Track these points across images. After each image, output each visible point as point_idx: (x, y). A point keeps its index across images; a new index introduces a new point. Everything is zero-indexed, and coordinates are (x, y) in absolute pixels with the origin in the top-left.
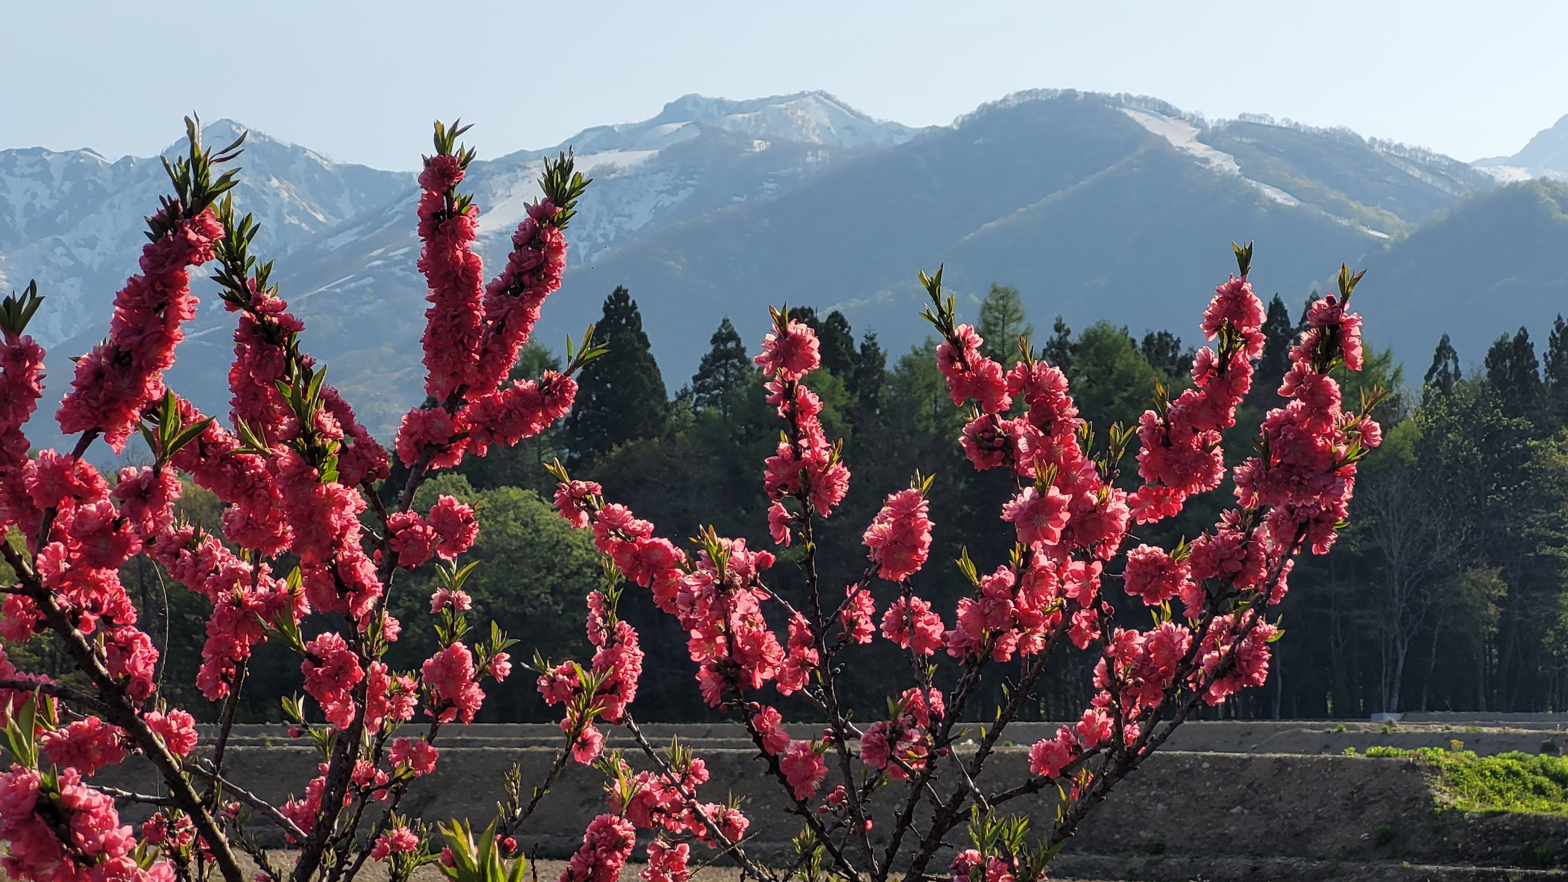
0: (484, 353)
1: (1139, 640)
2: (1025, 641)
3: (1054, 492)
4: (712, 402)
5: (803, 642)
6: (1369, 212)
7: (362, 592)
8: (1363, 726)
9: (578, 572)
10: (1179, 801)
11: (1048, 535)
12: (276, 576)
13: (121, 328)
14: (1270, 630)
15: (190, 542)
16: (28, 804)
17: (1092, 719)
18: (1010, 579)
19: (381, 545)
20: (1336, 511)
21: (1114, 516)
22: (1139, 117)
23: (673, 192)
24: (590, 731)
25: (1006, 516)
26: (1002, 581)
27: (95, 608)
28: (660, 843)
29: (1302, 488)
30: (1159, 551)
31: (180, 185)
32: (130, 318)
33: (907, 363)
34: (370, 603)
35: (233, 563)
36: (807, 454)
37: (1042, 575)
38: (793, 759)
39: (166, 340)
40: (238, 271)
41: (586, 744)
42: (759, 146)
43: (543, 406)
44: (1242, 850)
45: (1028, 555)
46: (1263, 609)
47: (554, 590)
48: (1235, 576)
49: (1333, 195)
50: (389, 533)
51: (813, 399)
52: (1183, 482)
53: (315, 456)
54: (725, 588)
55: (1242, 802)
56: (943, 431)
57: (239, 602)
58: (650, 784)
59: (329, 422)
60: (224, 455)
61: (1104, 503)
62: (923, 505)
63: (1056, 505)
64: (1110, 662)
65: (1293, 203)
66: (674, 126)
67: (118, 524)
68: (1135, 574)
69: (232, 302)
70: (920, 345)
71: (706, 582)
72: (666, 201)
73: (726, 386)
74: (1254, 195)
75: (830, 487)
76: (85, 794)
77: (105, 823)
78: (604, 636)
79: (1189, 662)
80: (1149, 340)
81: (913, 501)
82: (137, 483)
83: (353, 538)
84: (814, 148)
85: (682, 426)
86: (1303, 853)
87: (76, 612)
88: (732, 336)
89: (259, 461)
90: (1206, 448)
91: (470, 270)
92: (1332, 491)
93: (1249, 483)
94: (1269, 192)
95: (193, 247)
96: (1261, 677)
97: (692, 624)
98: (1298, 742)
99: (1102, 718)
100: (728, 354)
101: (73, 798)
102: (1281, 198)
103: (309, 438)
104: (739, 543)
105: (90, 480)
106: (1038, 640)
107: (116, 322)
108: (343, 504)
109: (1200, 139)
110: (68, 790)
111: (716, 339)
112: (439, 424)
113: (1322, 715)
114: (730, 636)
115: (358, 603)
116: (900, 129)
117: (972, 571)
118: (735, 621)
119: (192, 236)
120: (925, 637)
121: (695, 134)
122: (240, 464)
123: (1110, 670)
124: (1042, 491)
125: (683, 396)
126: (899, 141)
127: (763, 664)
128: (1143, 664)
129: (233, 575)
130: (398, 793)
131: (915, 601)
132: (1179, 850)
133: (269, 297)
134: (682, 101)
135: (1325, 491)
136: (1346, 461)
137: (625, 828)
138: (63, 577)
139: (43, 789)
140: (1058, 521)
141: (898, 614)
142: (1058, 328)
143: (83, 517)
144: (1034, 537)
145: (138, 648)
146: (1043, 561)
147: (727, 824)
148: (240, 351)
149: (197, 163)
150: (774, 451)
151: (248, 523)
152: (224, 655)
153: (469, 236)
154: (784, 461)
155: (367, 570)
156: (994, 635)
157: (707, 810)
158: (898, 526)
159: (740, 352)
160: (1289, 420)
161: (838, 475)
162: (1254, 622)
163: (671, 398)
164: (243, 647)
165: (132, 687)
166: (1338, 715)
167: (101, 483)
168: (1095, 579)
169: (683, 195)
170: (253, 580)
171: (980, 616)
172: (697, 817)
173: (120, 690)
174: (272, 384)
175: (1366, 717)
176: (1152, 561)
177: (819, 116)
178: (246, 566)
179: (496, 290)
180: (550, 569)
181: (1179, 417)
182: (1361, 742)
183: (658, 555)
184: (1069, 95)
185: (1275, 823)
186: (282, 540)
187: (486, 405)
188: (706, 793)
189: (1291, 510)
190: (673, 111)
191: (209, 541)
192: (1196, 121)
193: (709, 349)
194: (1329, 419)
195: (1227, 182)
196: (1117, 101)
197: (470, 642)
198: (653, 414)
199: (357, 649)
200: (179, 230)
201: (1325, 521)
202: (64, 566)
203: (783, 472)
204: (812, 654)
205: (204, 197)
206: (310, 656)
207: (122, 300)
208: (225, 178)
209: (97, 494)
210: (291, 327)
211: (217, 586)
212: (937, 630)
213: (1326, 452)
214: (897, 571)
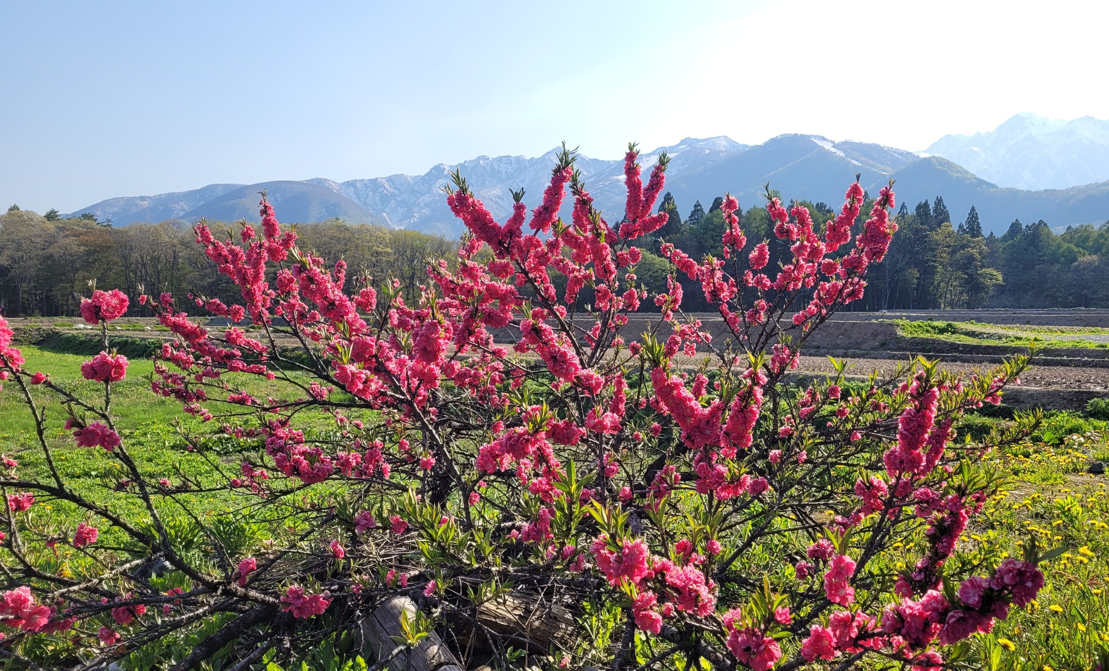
0: (643, 207)
1: (827, 285)
2: (796, 285)
3: (806, 243)
4: (694, 224)
5: (732, 285)
6: (882, 167)
7: (611, 273)
8: (877, 313)
9: (657, 271)
10: (824, 334)
11: (804, 255)
12: (585, 270)
13: (546, 201)
14: (864, 283)
15: (561, 261)
16: (530, 328)
17: (810, 308)
18: (792, 267)
19: (615, 261)
20: (884, 249)
21: (822, 250)
22: (816, 141)
23: (683, 165)
24: (669, 312)
25: (791, 250)
26: (790, 268)
27: (540, 277)
28: (688, 343)
29: (876, 242)
30: (831, 261)
31: (561, 160)
32: (548, 197)
33: (748, 212)
34: (613, 276)
35: (574, 266)
36: (734, 233)
37: (802, 266)
38: (731, 318)
39: (558, 203)
40: (575, 185)
41: (668, 316)
42: (707, 151)
43: (659, 221)
44: (842, 348)
45: (798, 261)
46: (861, 277)
47: (650, 276)
48: (856, 267)
49: (871, 162)
50: (617, 257)
51: (736, 218)
52: (839, 241)
53: (599, 235)
54: (713, 270)
55: (842, 334)
56: (758, 231)
57: (576, 277)
58: (685, 327)
59: (602, 226)
60: (572, 237)
61: (819, 246)
62: (767, 247)
63: (806, 246)
64: (819, 291)
65: (860, 165)
66: (683, 146)
67: (547, 254)
68: (824, 267)
69: (574, 193)
70: (752, 207)
71: (708, 268)
72: (681, 167)
73: (698, 219)
74: (850, 162)
75: (741, 242)
76: (545, 326)
77: (550, 333)
78: (672, 286)
79: (841, 291)
80: (817, 205)
81: (764, 246)
82: (552, 242)
83: (609, 258)
84: (723, 152)
85: (685, 231)
86: (859, 349)
87: (535, 278)
88: (699, 205)
89: (582, 238)
90: (845, 231)
91: (639, 184)
92: (884, 243)
93: (860, 241)
94: (853, 161)
95: (565, 177)
96: (861, 296)
97: (703, 280)
98: (858, 318)
99: (813, 308)
100: (699, 210)
101: (541, 327)
102: (856, 163)
103: (597, 230)
104: (715, 258)
105: (539, 242)
106: (800, 284)
107: (545, 199)
108: (606, 248)
109: (833, 147)
110: (540, 325)
111: (695, 206)
112: (631, 227)
113: (864, 310)
114: (714, 284)
115: (610, 276)
116: (747, 146)
117: (782, 265)
118: (716, 280)
119: (565, 174)
120: (765, 285)
121: (689, 148)
122: (577, 239)
123: (819, 294)
124: (802, 243)
125: (686, 222)
126: (747, 149)
127: (723, 291)
128: (828, 292)
129: (574, 270)
130: (617, 329)
131: (762, 275)
132: (824, 348)
133: (584, 192)
134: (685, 139)
135: (883, 243)
136: (889, 234)
137: (679, 339)
138: (532, 269)
139: (533, 324)
140: (806, 251)
141: (758, 279)
142: (791, 202)
143: (537, 252)
144: (799, 256)
145: (550, 289)
146: (802, 262)
147: (706, 338)
148: (576, 208)
149: (565, 154)
150: (725, 232)
151: (578, 255)
152: (572, 291)
153: (638, 174)
154: (728, 235)
155: (613, 266)
156: (788, 283)
157: (700, 334)
158: (760, 253)
159: (702, 210)
160: (873, 222)
161: (743, 239)
162: (859, 281)
163: (683, 223)
164: (577, 289)
165: (550, 298)
166: (869, 311)
167: (541, 243)
168: (816, 268)
169: (686, 166)
170: (579, 271)
171: (784, 278)
172: (698, 336)
173: (547, 299)
174: (586, 216)
175: (877, 311)
176: (829, 263)
177: (724, 143)
178: (577, 267)
179: (646, 190)
180: (649, 270)
181: (837, 223)
182: (876, 318)
183: (689, 263)
184: (796, 135)
185: (851, 340)
186: (587, 260)
187: (643, 221)
188: (701, 329)
189: (871, 249)
190: (683, 142)
191: (567, 260)
192: (832, 142)
193: (693, 209)
194: (884, 222)
195: (841, 159)
196: (809, 136)
197: (636, 287)
198: (677, 227)
199: (610, 288)
200: (561, 172)
201: (881, 252)
202: (532, 265)
203: (728, 238)
204: (735, 289)
205: (567, 164)
206: (597, 290)
207: (546, 193)
208: (573, 158)
209: (540, 246)
210: (590, 200)
211: (570, 272)
212: (769, 283)
213: (883, 232)
214: (759, 266)
